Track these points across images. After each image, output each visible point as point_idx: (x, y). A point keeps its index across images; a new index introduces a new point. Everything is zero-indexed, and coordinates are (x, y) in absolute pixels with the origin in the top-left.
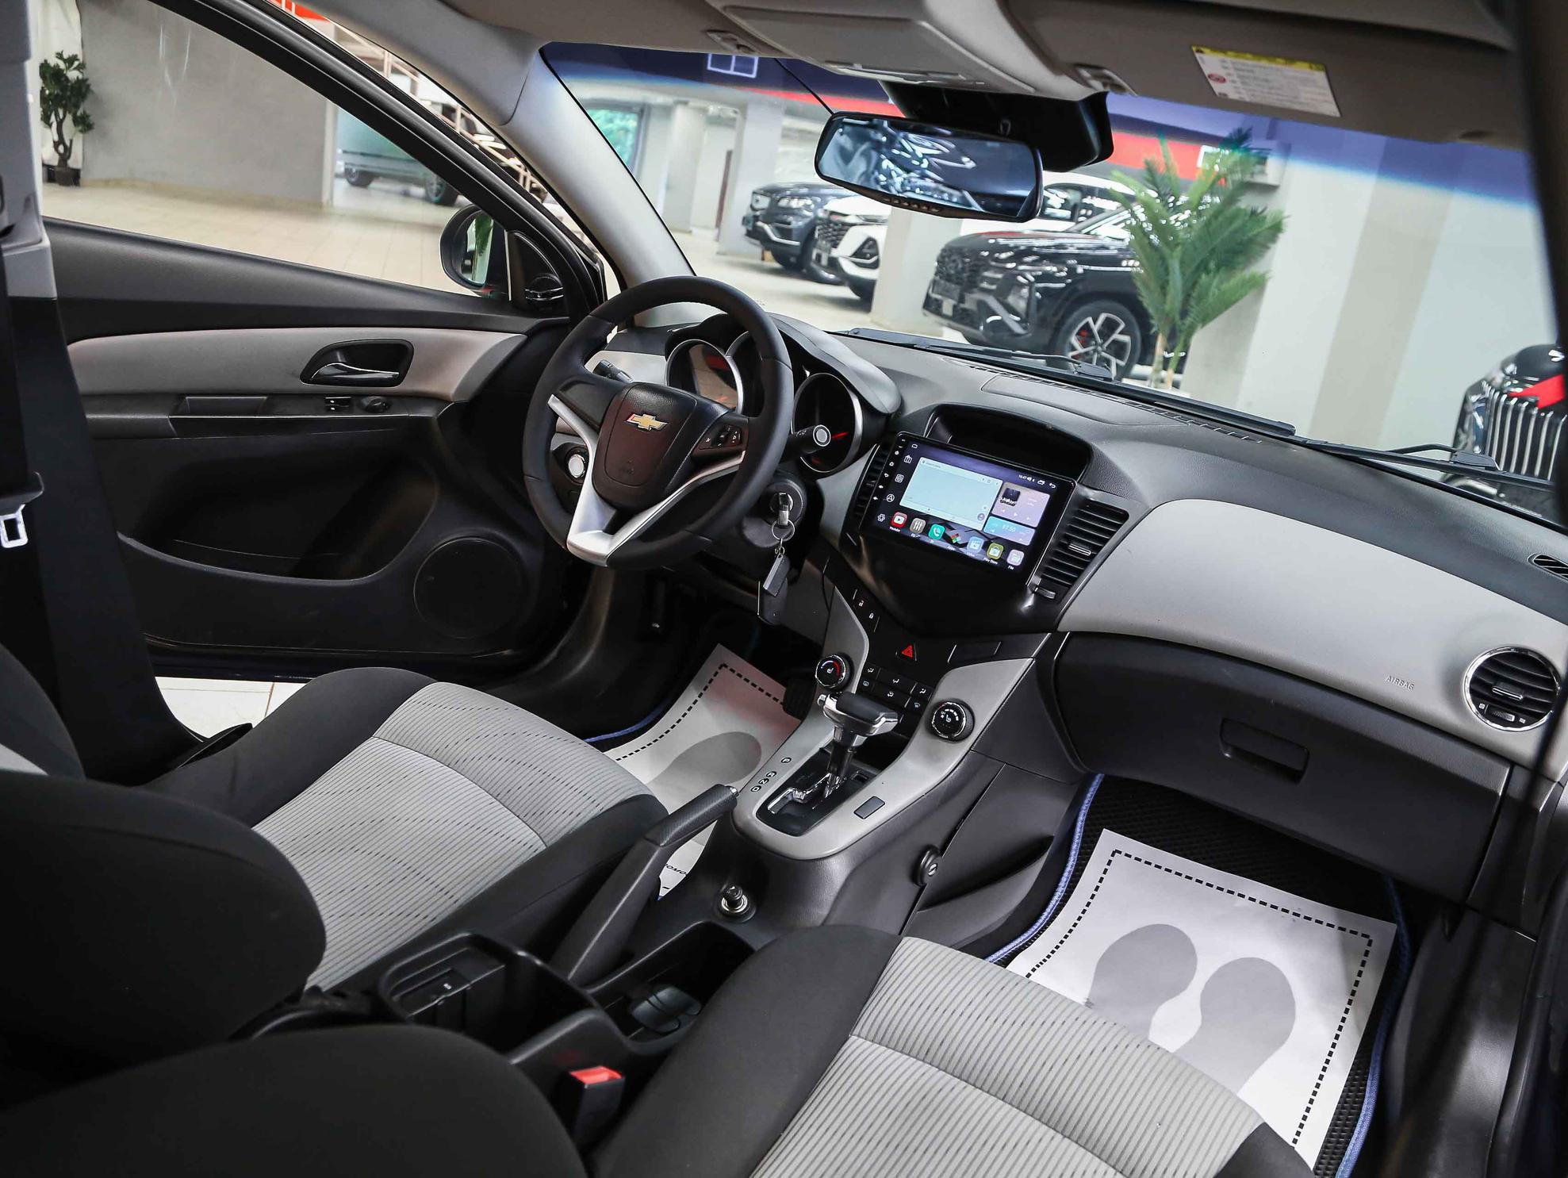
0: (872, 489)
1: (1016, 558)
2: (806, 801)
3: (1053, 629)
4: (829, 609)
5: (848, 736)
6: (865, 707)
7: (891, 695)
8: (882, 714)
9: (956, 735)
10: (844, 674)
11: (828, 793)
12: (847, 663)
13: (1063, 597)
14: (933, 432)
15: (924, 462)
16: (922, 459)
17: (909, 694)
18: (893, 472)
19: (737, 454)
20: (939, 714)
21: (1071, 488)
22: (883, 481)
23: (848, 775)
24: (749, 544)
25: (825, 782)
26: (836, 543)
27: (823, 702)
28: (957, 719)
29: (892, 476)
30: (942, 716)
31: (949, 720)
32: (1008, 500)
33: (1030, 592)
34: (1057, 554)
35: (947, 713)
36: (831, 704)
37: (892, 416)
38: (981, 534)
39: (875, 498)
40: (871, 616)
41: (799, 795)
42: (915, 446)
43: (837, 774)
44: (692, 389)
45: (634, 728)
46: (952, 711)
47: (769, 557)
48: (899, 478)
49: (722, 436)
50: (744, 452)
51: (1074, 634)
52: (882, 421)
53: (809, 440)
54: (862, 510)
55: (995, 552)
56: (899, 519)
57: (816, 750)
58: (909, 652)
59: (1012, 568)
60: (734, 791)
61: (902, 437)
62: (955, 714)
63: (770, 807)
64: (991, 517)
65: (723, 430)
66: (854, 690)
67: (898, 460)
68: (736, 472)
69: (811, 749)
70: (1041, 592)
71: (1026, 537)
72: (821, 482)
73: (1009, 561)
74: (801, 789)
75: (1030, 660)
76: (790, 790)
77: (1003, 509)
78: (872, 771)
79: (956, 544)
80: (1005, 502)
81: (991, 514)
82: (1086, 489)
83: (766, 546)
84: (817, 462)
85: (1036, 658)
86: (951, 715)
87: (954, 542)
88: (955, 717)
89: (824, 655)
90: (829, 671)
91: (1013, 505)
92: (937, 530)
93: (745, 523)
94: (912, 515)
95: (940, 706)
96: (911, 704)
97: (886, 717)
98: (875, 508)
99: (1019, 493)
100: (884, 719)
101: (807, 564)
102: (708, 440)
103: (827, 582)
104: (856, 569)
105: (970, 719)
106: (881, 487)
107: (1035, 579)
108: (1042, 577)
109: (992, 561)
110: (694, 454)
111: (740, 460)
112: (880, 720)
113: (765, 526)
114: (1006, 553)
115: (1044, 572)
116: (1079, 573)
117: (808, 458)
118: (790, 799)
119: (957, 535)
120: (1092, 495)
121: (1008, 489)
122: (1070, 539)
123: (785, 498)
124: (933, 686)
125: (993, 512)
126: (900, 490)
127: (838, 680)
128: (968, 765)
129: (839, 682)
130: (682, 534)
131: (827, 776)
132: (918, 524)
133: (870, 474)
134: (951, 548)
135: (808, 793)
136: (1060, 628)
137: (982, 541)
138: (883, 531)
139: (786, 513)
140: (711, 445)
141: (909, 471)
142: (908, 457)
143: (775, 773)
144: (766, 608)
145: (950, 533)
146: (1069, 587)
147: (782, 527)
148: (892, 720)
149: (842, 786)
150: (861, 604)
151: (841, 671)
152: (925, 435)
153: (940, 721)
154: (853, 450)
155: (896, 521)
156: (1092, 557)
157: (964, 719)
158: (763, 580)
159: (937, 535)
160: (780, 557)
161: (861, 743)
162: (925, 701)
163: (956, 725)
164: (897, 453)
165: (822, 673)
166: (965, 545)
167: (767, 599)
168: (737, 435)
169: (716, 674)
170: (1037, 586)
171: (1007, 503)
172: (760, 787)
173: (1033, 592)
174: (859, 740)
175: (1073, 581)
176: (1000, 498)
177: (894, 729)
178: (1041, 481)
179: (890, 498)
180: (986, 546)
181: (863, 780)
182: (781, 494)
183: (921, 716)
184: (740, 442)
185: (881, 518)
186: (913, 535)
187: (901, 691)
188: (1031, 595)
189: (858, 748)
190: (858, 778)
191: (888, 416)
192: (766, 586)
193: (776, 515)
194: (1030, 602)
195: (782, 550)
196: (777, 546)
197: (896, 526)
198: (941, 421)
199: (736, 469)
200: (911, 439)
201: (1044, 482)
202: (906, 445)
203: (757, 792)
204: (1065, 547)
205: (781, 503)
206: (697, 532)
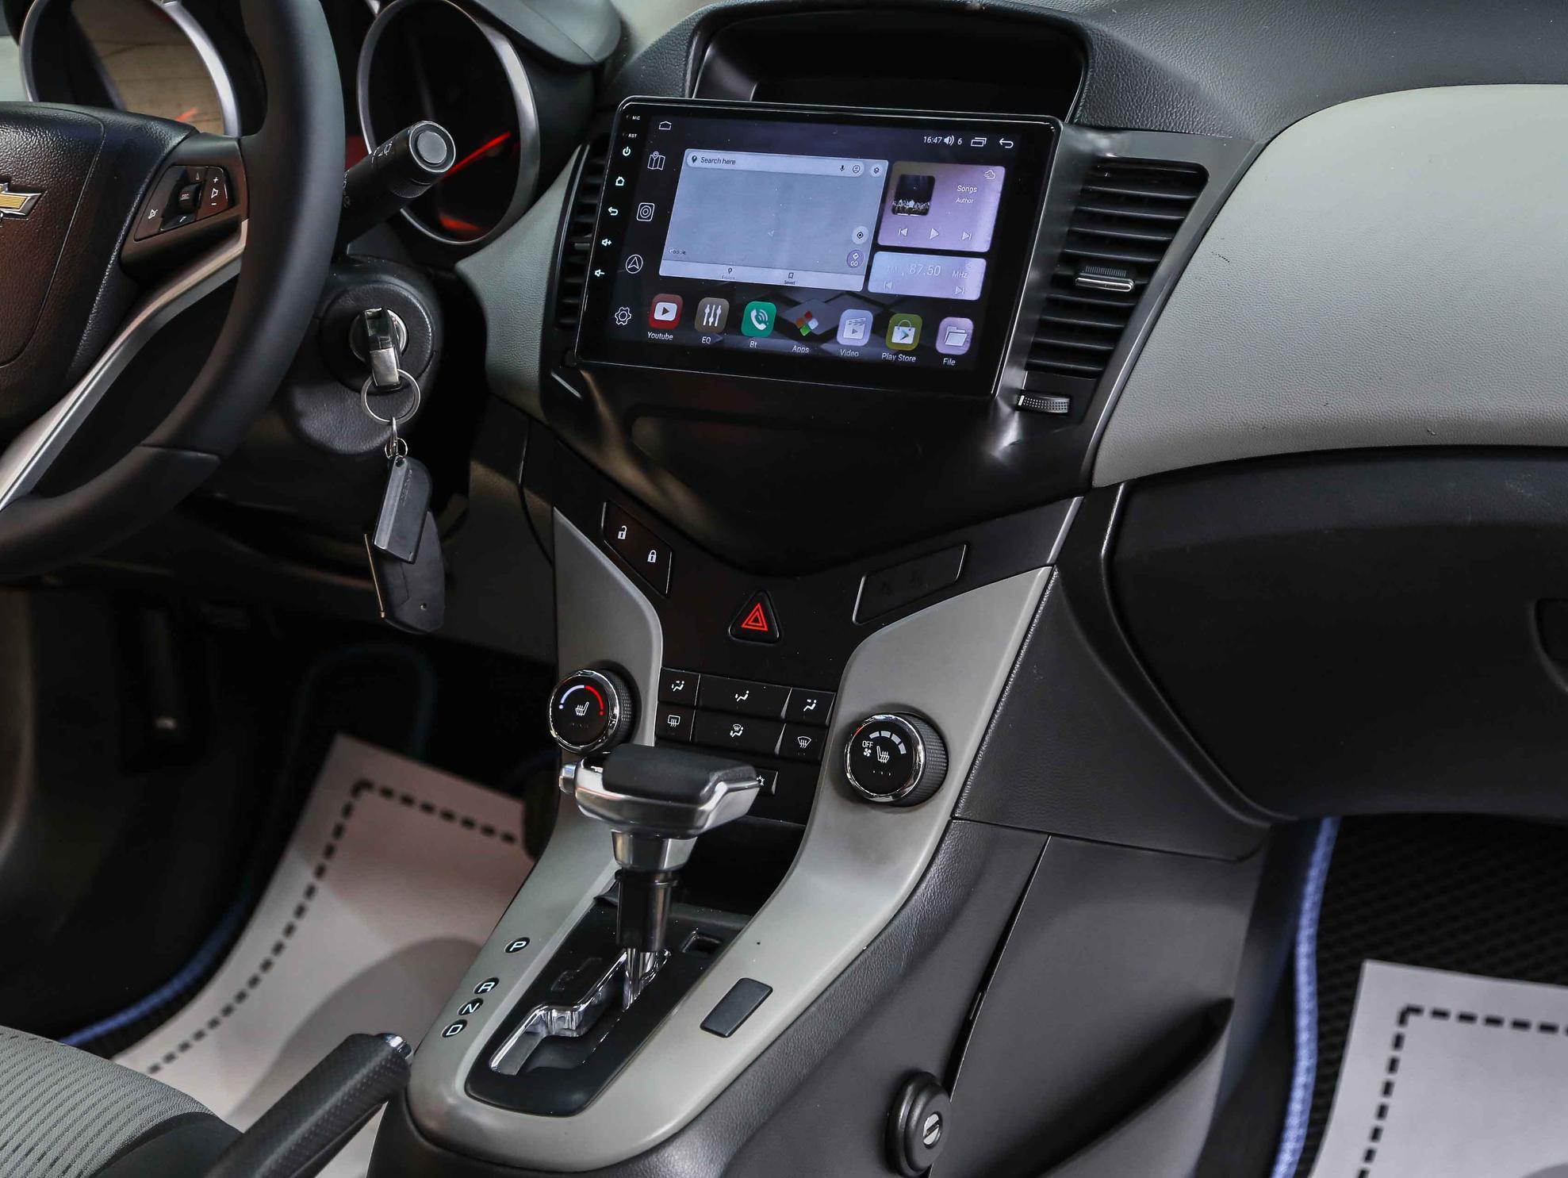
0: (586, 253)
1: (956, 337)
2: (583, 1031)
3: (1085, 487)
4: (552, 563)
5: (647, 847)
6: (672, 771)
7: (737, 731)
8: (715, 777)
9: (908, 790)
10: (617, 711)
11: (630, 998)
12: (617, 680)
13: (1088, 407)
14: (707, 82)
15: (696, 160)
16: (690, 154)
17: (778, 721)
18: (626, 200)
19: (228, 232)
20: (857, 750)
21: (1049, 138)
22: (610, 227)
23: (671, 941)
24: (321, 452)
25: (619, 976)
26: (533, 404)
27: (572, 783)
28: (903, 749)
29: (628, 210)
30: (867, 753)
31: (884, 757)
32: (911, 204)
33: (1005, 409)
34: (1054, 305)
35: (877, 741)
36: (591, 782)
37: (608, 67)
38: (863, 299)
39: (598, 273)
40: (652, 558)
41: (565, 1021)
42: (665, 125)
43: (644, 947)
44: (104, 101)
45: (166, 993)
46: (886, 734)
47: (376, 469)
48: (645, 212)
49: (185, 197)
50: (245, 224)
51: (1136, 486)
52: (585, 82)
53: (404, 166)
54: (576, 308)
55: (903, 335)
56: (666, 311)
57: (586, 904)
58: (756, 620)
59: (952, 362)
60: (395, 1042)
61: (632, 110)
62: (896, 739)
63: (494, 1063)
64: (880, 256)
65: (184, 181)
66: (648, 737)
67: (632, 168)
68: (234, 281)
69: (572, 906)
70: (1036, 404)
71: (970, 282)
72: (467, 267)
73: (941, 348)
74: (564, 1001)
75: (1043, 572)
76: (539, 1012)
77: (899, 230)
78: (726, 922)
79: (812, 338)
80: (903, 210)
81: (876, 247)
82: (1092, 136)
83: (365, 447)
84: (450, 222)
85: (1059, 562)
86: (887, 745)
87: (804, 333)
88: (896, 746)
89: (563, 678)
90: (580, 711)
91: (925, 212)
92: (759, 318)
93: (301, 400)
94: (691, 292)
95: (860, 729)
96: (790, 742)
97: (727, 781)
98: (604, 296)
99: (931, 181)
100: (722, 788)
101: (478, 472)
102: (153, 213)
103: (535, 501)
104: (585, 450)
105: (935, 744)
106: (606, 242)
107: (1013, 377)
108: (1028, 367)
109: (903, 358)
110: (124, 254)
111: (238, 247)
112: (712, 792)
113: (350, 399)
114: (929, 333)
115: (1034, 357)
116: (1115, 337)
117: (416, 207)
118: (543, 1033)
119: (809, 316)
120: (1104, 144)
121: (903, 178)
122: (1076, 263)
123: (381, 320)
124: (830, 685)
125: (881, 242)
126: (653, 240)
127: (606, 728)
128: (956, 857)
129: (611, 732)
130: (140, 455)
131: (623, 958)
132: (712, 313)
133: (576, 224)
134: (804, 350)
135: (583, 1007)
136: (1100, 479)
137: (868, 316)
138: (636, 346)
139: (390, 354)
140: (162, 225)
141: (664, 190)
142: (656, 155)
143: (496, 980)
144: (397, 595)
145: (792, 315)
146: (1098, 376)
147: (383, 391)
148: (746, 785)
149: (663, 972)
150: (622, 535)
151: (608, 706)
152: (684, 89)
153: (863, 766)
154: (529, 172)
155: (658, 316)
156: (1139, 291)
157: (920, 747)
158: (371, 527)
159: (762, 327)
160: (400, 463)
161: (682, 860)
162: (818, 726)
163: (903, 766)
164: (627, 152)
165: (565, 719)
166: (831, 334)
167: (394, 574)
168: (218, 186)
169: (348, 811)
170: (1021, 392)
171: (910, 211)
172: (464, 1023)
173: (1016, 408)
174: (675, 852)
175: (1104, 359)
176: (891, 202)
177: (755, 809)
178: (977, 139)
179: (634, 264)
180: (880, 329)
181: (711, 949)
182: (369, 312)
183: (819, 764)
184: (233, 201)
185: (623, 317)
186: (706, 340)
187: (759, 717)
188: (1011, 415)
189: (680, 873)
190: (699, 946)
191: (596, 71)
192: (383, 541)
193: (366, 368)
194: (1011, 435)
195: (401, 445)
196: (388, 442)
197: (663, 326)
198: (724, 51)
199: (235, 270)
200: (652, 113)
201: (984, 140)
202: (643, 128)
203: (460, 1035)
204: (1067, 284)
205: (371, 333)
206: (179, 441)
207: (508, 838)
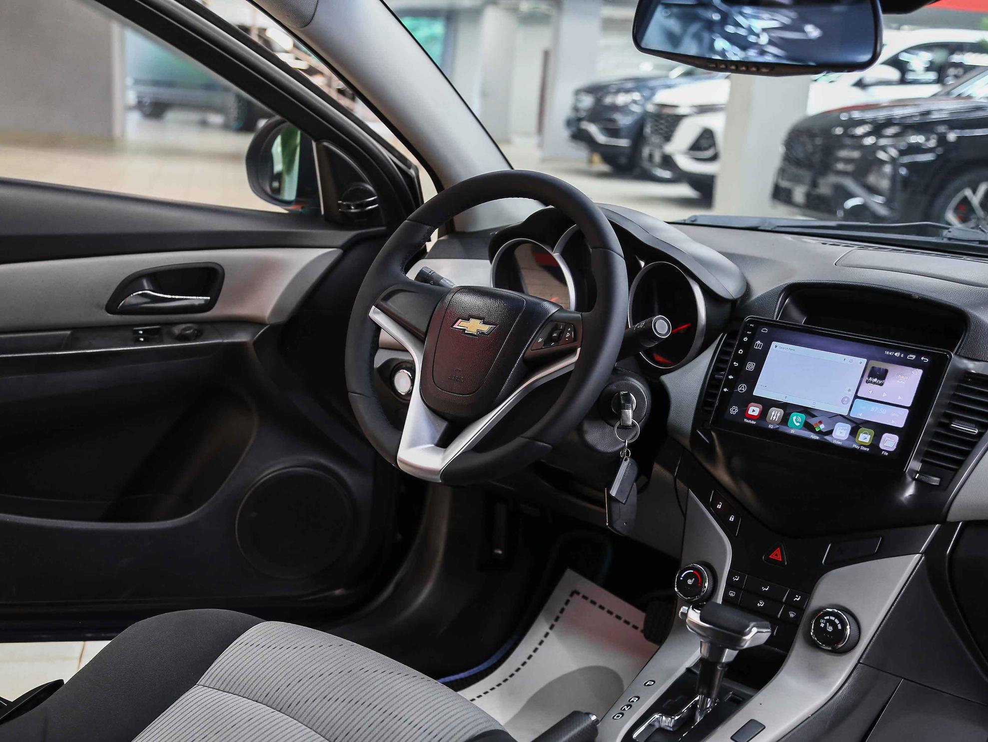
0: (721, 380)
1: (889, 443)
2: (675, 729)
3: (943, 521)
4: (685, 515)
5: (716, 651)
6: (732, 617)
7: (761, 604)
8: (752, 624)
9: (840, 646)
10: (706, 585)
11: (699, 719)
12: (709, 572)
13: (949, 485)
14: (785, 313)
15: (777, 348)
16: (774, 344)
17: (782, 603)
18: (743, 360)
19: (572, 352)
20: (817, 624)
21: (945, 361)
22: (733, 371)
23: (720, 696)
24: (591, 449)
25: (694, 706)
26: (686, 442)
27: (685, 615)
28: (840, 627)
29: (743, 364)
30: (822, 625)
31: (830, 629)
32: (875, 380)
33: (909, 479)
34: (937, 435)
35: (829, 621)
36: (694, 616)
37: (739, 302)
38: (847, 419)
39: (725, 390)
40: (732, 519)
41: (667, 722)
42: (765, 330)
43: (708, 695)
44: (520, 289)
45: (481, 668)
46: (832, 618)
47: (614, 461)
48: (750, 366)
49: (555, 335)
50: (579, 350)
51: (968, 524)
52: (727, 308)
53: (648, 333)
54: (713, 404)
55: (865, 437)
56: (754, 410)
57: (682, 670)
58: (777, 555)
59: (887, 454)
60: (594, 718)
61: (750, 322)
62: (837, 621)
63: (635, 736)
64: (857, 400)
65: (555, 329)
66: (720, 601)
67: (748, 346)
68: (571, 372)
69: (676, 670)
70: (924, 478)
71: (899, 419)
72: (665, 378)
73: (881, 446)
74: (669, 713)
75: (917, 556)
76: (657, 716)
77: (869, 390)
78: (746, 691)
79: (820, 433)
80: (871, 382)
81: (856, 397)
82: (965, 361)
83: (611, 450)
84: (659, 358)
85: (925, 553)
86: (832, 623)
87: (817, 430)
88: (836, 625)
89: (683, 566)
90: (690, 582)
91: (881, 385)
92: (797, 419)
93: (586, 426)
94: (767, 404)
95: (819, 614)
96: (785, 613)
97: (758, 627)
98: (726, 401)
99: (886, 371)
100: (755, 630)
101: (657, 468)
102: (540, 340)
103: (681, 485)
104: (708, 467)
105: (855, 627)
106: (731, 377)
107: (914, 465)
108: (922, 461)
109: (863, 448)
110: (525, 355)
111: (574, 359)
112: (750, 631)
113: (608, 429)
114: (877, 438)
115: (924, 457)
116: (966, 454)
117: (649, 353)
118: (657, 725)
119: (820, 422)
120: (972, 366)
121: (873, 368)
122: (951, 418)
123: (627, 396)
124: (808, 592)
125: (859, 394)
126: (752, 380)
127: (701, 591)
128: (858, 681)
129: (702, 594)
130: (519, 441)
131: (696, 699)
132: (775, 414)
133: (718, 365)
134: (816, 437)
135: (677, 718)
136: (951, 518)
137: (848, 427)
138: (738, 424)
139: (629, 413)
140: (544, 345)
141: (760, 358)
142: (759, 342)
143: (639, 698)
144: (615, 517)
145: (812, 421)
146: (956, 471)
147: (624, 428)
148: (764, 630)
149: (714, 709)
150: (719, 506)
151: (703, 581)
152: (776, 316)
153: (819, 631)
154: (698, 342)
155: (750, 412)
156: (980, 435)
157: (848, 627)
158: (609, 486)
159: (798, 424)
160: (626, 460)
161: (731, 659)
162: (800, 608)
163: (839, 634)
164: (746, 339)
165: (682, 585)
166: (830, 433)
167: (615, 506)
168: (570, 332)
169: (567, 602)
170: (917, 472)
171: (875, 383)
172: (623, 714)
173: (914, 479)
174: (729, 655)
175: (960, 464)
176: (866, 378)
177: (768, 642)
178: (911, 356)
179: (742, 388)
180: (854, 433)
181: (739, 702)
182: (622, 393)
183: (798, 626)
184: (575, 339)
185: (734, 410)
186: (771, 426)
187: (773, 599)
188: (911, 482)
189: (729, 665)
190: (732, 700)
191: (733, 302)
192: (613, 493)
193: (618, 416)
194: (910, 491)
195: (627, 451)
196: (622, 449)
197: (752, 417)
198: (793, 301)
199: (572, 368)
200: (759, 324)
201: (914, 357)
202: (754, 330)
203: (619, 719)
204: (947, 427)
205: (622, 402)
206: (535, 438)
207: (635, 627)
